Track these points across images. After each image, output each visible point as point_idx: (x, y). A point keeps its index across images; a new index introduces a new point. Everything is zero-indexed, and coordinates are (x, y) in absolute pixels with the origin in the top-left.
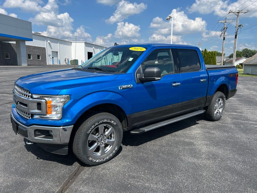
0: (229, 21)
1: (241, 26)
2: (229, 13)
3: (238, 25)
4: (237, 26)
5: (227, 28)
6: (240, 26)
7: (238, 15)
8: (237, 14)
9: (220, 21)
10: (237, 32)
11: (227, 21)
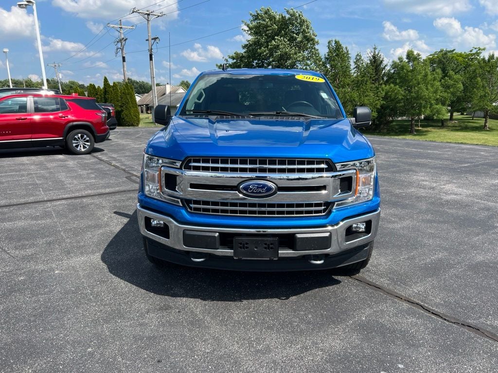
0: (126, 27)
1: (157, 40)
2: (133, 13)
3: (153, 38)
4: (150, 39)
5: (126, 39)
6: (155, 39)
7: (148, 18)
8: (146, 16)
9: (112, 26)
10: (151, 49)
11: (124, 27)
